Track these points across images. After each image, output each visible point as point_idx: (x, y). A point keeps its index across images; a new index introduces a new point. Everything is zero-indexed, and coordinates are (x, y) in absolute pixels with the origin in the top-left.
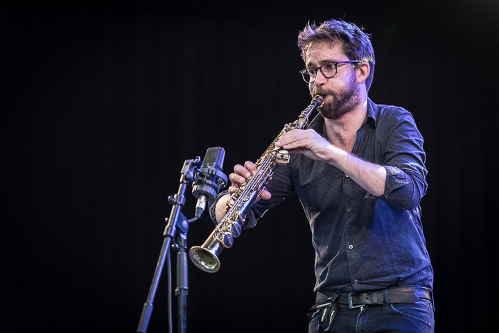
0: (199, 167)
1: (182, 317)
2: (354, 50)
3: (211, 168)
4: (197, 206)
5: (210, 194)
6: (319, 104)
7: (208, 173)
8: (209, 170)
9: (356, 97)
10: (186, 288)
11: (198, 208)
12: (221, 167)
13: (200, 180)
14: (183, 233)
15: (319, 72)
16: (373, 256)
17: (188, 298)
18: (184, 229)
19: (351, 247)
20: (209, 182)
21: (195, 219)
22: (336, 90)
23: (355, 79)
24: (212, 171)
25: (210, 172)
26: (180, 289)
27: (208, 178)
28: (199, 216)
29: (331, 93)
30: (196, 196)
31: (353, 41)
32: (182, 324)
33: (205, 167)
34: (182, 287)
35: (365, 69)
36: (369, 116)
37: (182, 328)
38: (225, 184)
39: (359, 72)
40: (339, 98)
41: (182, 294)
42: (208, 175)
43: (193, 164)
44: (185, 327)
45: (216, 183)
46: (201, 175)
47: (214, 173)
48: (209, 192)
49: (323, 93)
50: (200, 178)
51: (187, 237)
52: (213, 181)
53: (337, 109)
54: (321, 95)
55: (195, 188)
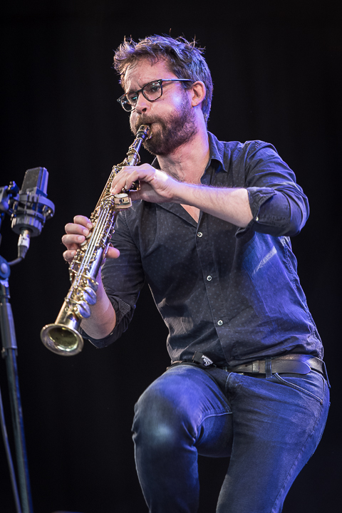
0: (15, 195)
1: (13, 384)
2: (183, 67)
3: (32, 194)
4: (19, 244)
5: (33, 227)
6: (147, 136)
7: (28, 201)
8: (29, 197)
9: (191, 124)
10: (14, 347)
11: (21, 246)
12: (45, 192)
13: (19, 211)
14: (3, 279)
15: (141, 95)
16: (251, 329)
17: (18, 358)
18: (3, 273)
19: (220, 322)
20: (30, 212)
21: (18, 260)
22: (165, 117)
23: (188, 102)
24: (33, 198)
25: (30, 200)
26: (7, 350)
27: (29, 208)
28: (23, 255)
29: (159, 120)
30: (16, 231)
31: (181, 56)
32: (14, 393)
33: (24, 193)
34: (9, 347)
35: (199, 89)
36: (213, 157)
37: (15, 397)
38: (52, 212)
39: (192, 94)
40: (169, 126)
41: (11, 355)
42: (29, 204)
43: (7, 192)
44: (19, 395)
45: (41, 212)
46: (21, 204)
47: (35, 200)
48: (32, 224)
49: (149, 121)
50: (19, 208)
51: (9, 284)
52: (35, 210)
53: (167, 140)
54: (147, 124)
55: (14, 221)
